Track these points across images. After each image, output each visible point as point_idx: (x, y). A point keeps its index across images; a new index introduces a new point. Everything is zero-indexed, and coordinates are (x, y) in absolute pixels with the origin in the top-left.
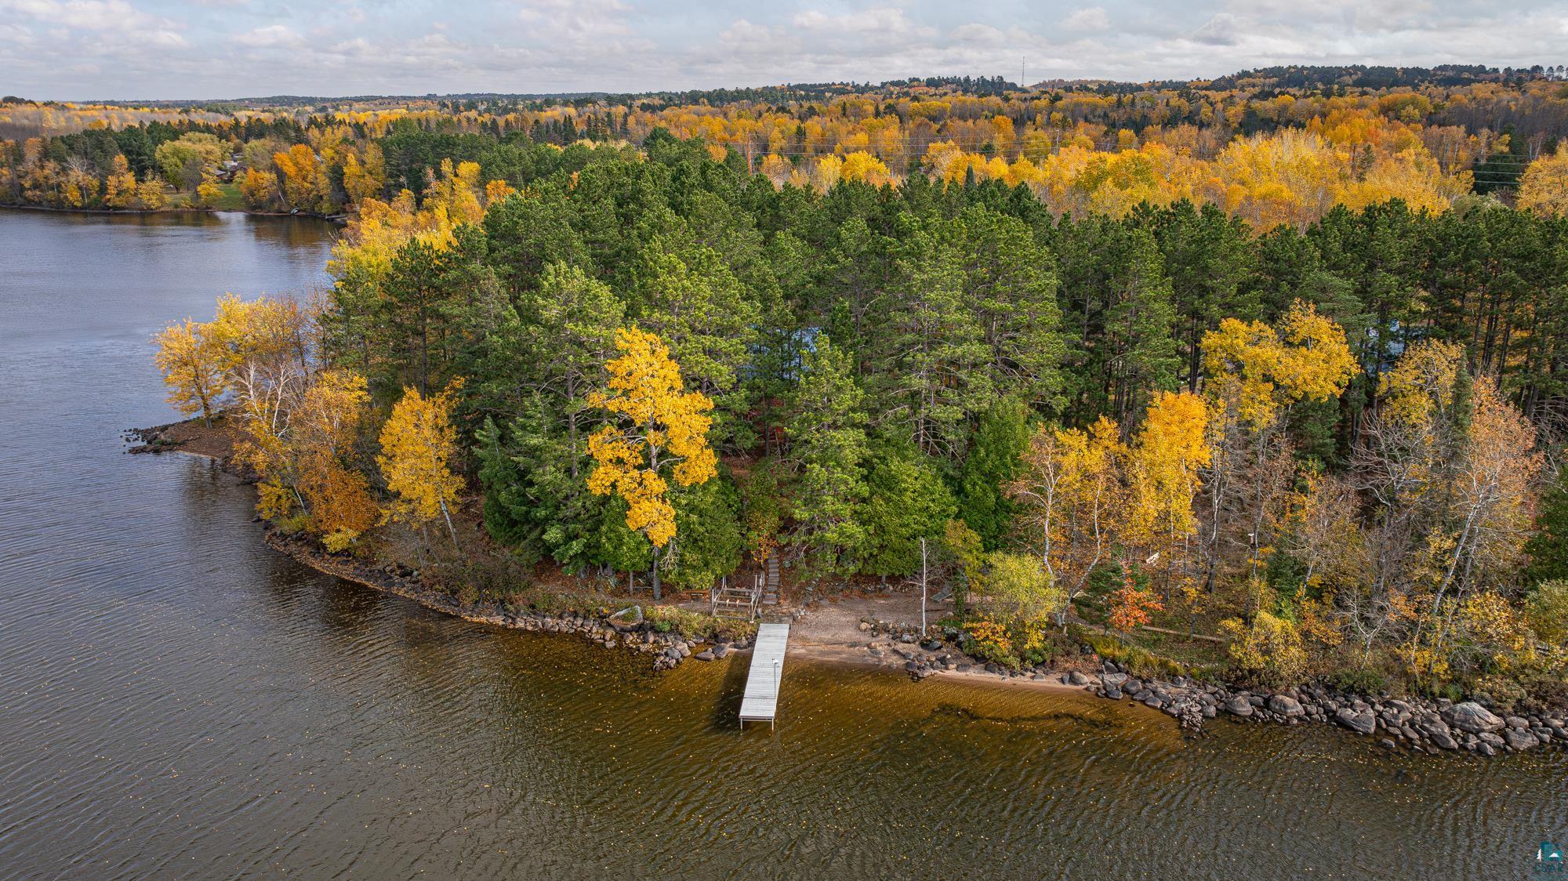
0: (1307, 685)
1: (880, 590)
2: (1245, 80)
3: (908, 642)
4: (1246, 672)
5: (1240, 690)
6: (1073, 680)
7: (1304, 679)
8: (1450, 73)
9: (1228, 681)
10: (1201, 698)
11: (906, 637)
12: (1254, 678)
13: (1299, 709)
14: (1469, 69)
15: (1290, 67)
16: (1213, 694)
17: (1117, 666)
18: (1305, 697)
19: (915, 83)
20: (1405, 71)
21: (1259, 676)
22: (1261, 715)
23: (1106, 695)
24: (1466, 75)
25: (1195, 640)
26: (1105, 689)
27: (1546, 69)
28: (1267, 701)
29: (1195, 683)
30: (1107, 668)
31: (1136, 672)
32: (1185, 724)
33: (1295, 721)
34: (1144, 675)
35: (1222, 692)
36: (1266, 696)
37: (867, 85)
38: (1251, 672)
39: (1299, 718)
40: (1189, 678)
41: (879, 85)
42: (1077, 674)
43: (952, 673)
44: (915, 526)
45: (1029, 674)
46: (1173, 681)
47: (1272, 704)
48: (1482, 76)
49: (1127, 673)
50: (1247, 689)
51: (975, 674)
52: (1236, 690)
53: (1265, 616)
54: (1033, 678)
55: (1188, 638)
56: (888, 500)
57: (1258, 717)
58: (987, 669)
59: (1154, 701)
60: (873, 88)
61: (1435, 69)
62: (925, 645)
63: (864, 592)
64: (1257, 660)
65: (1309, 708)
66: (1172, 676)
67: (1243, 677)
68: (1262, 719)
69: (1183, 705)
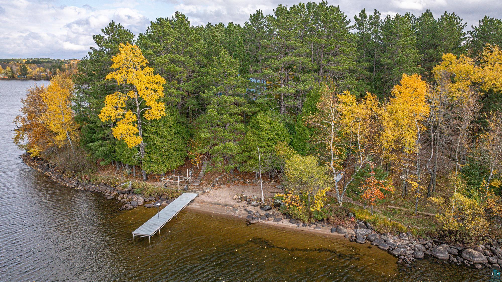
0: (490, 244)
1: (254, 182)
3: (254, 206)
4: (446, 232)
5: (442, 244)
6: (337, 230)
7: (488, 240)
9: (435, 238)
10: (415, 247)
11: (254, 203)
12: (452, 237)
13: (484, 259)
16: (424, 245)
17: (366, 225)
18: (488, 252)
21: (455, 236)
22: (455, 260)
23: (355, 240)
25: (418, 214)
26: (356, 237)
28: (460, 252)
29: (413, 238)
30: (360, 226)
31: (377, 228)
32: (401, 261)
33: (480, 266)
34: (382, 231)
35: (430, 244)
36: (460, 249)
38: (450, 232)
39: (483, 265)
40: (409, 234)
42: (341, 227)
43: (271, 222)
44: (267, 148)
45: (314, 226)
46: (399, 236)
47: (464, 254)
49: (372, 229)
50: (447, 243)
52: (439, 243)
53: (457, 196)
54: (315, 228)
55: (413, 213)
56: (254, 134)
57: (453, 261)
59: (385, 246)
62: (262, 208)
63: (245, 183)
64: (454, 225)
65: (491, 259)
66: (399, 233)
67: (445, 236)
68: (455, 263)
69: (402, 250)
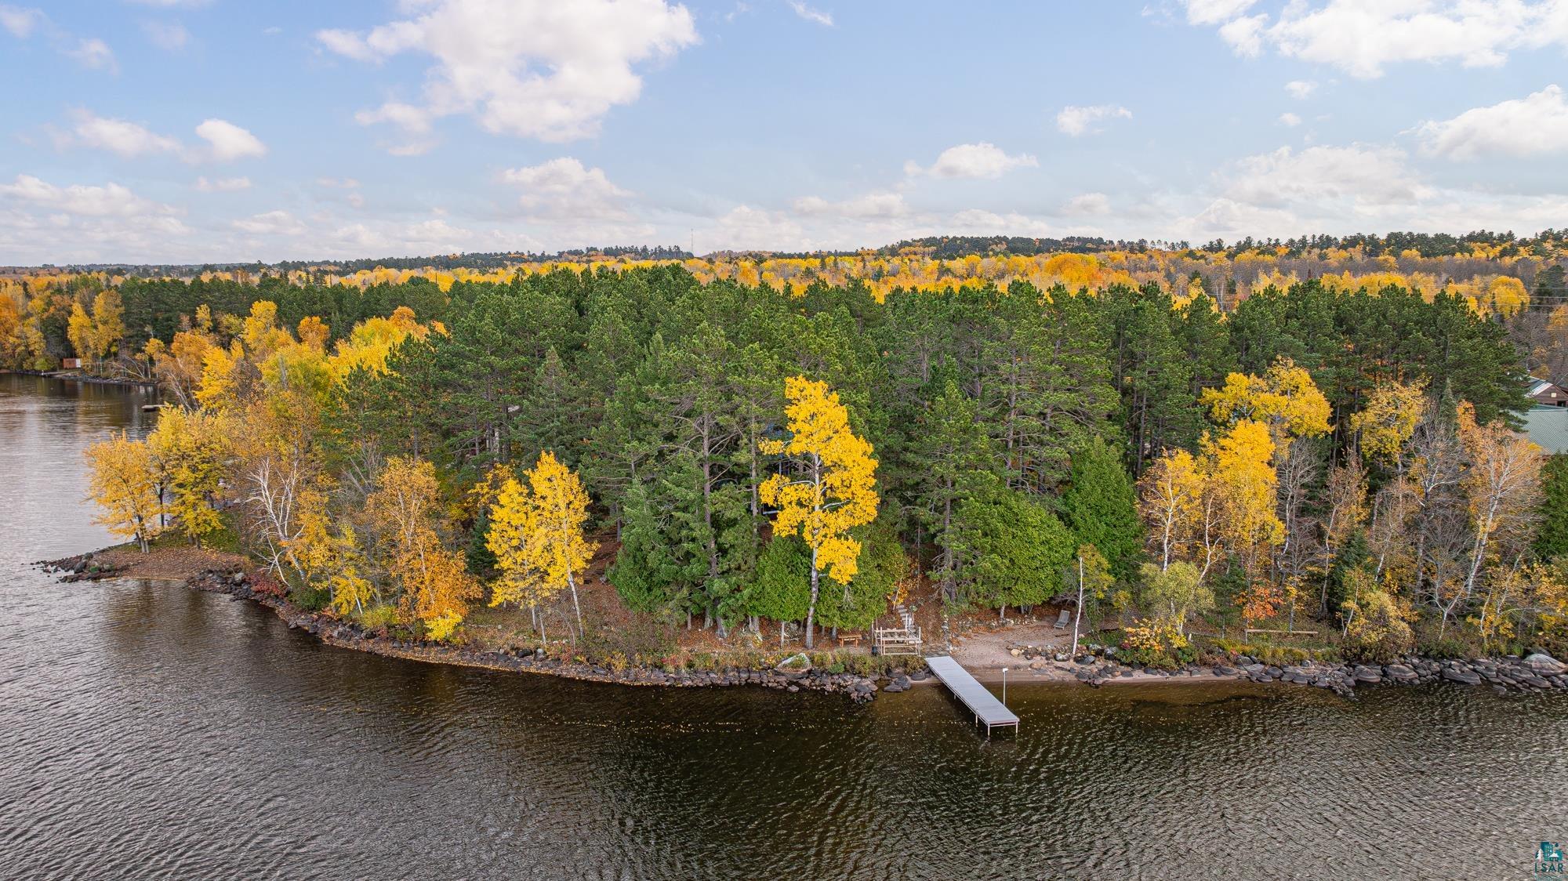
2: (907, 249)
8: (1076, 244)
14: (1091, 240)
15: (943, 238)
19: (593, 252)
20: (1041, 241)
24: (1089, 245)
27: (1149, 242)
37: (543, 254)
41: (556, 255)
43: (1120, 679)
45: (1186, 671)
48: (1102, 247)
51: (1139, 676)
58: (1146, 672)
60: (550, 258)
61: (1064, 240)
